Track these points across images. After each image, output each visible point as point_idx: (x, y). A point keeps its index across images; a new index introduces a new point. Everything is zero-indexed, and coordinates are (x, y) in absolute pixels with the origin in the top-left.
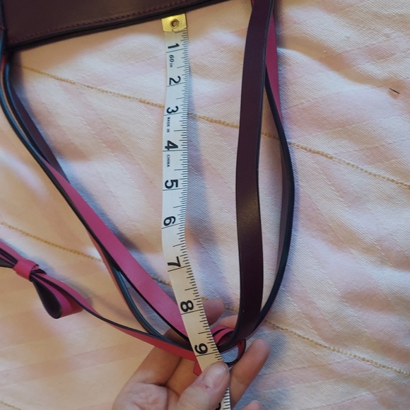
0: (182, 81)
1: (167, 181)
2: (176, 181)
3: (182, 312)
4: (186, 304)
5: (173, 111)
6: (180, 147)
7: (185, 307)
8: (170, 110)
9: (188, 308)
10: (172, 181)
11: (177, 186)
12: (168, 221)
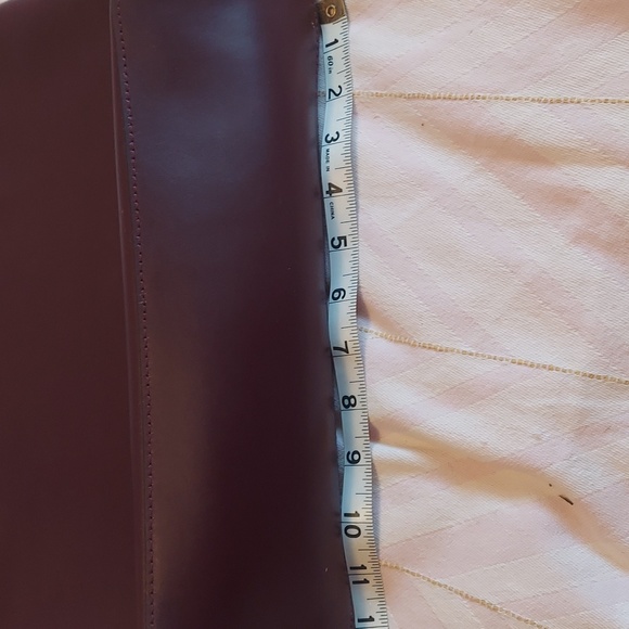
0: (344, 92)
1: (333, 239)
2: (345, 238)
3: (343, 408)
4: (349, 399)
5: (333, 139)
6: (345, 191)
7: (346, 402)
8: (329, 139)
9: (350, 404)
10: (340, 238)
11: (346, 245)
12: (336, 295)
